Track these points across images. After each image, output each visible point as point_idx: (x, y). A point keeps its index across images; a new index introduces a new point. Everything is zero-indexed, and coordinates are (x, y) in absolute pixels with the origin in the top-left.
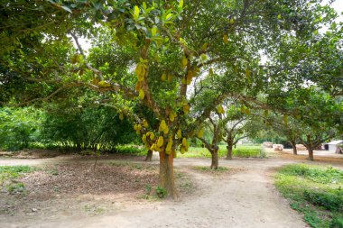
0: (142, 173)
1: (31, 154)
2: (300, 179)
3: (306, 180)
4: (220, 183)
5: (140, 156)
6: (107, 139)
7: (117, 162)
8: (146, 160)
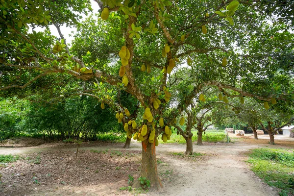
0: (122, 160)
1: (18, 143)
2: (273, 164)
3: (279, 165)
4: (199, 170)
5: (119, 143)
6: (89, 128)
7: (98, 149)
8: (125, 147)
